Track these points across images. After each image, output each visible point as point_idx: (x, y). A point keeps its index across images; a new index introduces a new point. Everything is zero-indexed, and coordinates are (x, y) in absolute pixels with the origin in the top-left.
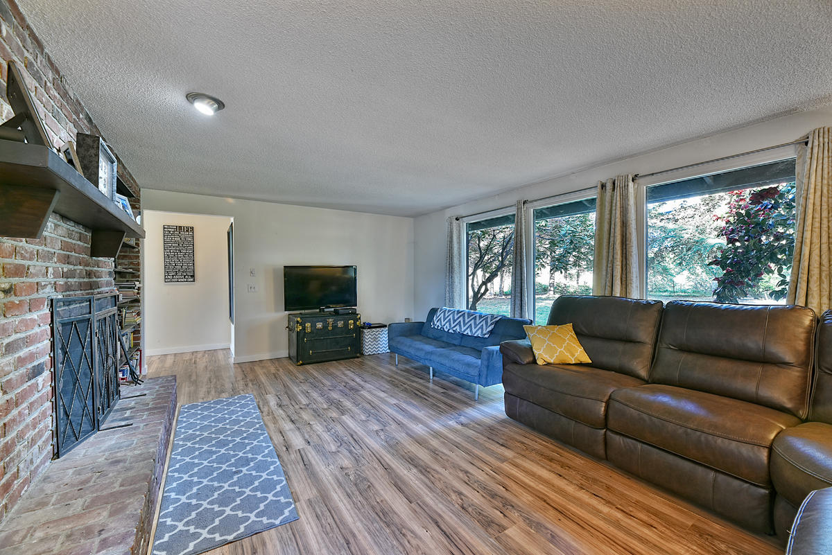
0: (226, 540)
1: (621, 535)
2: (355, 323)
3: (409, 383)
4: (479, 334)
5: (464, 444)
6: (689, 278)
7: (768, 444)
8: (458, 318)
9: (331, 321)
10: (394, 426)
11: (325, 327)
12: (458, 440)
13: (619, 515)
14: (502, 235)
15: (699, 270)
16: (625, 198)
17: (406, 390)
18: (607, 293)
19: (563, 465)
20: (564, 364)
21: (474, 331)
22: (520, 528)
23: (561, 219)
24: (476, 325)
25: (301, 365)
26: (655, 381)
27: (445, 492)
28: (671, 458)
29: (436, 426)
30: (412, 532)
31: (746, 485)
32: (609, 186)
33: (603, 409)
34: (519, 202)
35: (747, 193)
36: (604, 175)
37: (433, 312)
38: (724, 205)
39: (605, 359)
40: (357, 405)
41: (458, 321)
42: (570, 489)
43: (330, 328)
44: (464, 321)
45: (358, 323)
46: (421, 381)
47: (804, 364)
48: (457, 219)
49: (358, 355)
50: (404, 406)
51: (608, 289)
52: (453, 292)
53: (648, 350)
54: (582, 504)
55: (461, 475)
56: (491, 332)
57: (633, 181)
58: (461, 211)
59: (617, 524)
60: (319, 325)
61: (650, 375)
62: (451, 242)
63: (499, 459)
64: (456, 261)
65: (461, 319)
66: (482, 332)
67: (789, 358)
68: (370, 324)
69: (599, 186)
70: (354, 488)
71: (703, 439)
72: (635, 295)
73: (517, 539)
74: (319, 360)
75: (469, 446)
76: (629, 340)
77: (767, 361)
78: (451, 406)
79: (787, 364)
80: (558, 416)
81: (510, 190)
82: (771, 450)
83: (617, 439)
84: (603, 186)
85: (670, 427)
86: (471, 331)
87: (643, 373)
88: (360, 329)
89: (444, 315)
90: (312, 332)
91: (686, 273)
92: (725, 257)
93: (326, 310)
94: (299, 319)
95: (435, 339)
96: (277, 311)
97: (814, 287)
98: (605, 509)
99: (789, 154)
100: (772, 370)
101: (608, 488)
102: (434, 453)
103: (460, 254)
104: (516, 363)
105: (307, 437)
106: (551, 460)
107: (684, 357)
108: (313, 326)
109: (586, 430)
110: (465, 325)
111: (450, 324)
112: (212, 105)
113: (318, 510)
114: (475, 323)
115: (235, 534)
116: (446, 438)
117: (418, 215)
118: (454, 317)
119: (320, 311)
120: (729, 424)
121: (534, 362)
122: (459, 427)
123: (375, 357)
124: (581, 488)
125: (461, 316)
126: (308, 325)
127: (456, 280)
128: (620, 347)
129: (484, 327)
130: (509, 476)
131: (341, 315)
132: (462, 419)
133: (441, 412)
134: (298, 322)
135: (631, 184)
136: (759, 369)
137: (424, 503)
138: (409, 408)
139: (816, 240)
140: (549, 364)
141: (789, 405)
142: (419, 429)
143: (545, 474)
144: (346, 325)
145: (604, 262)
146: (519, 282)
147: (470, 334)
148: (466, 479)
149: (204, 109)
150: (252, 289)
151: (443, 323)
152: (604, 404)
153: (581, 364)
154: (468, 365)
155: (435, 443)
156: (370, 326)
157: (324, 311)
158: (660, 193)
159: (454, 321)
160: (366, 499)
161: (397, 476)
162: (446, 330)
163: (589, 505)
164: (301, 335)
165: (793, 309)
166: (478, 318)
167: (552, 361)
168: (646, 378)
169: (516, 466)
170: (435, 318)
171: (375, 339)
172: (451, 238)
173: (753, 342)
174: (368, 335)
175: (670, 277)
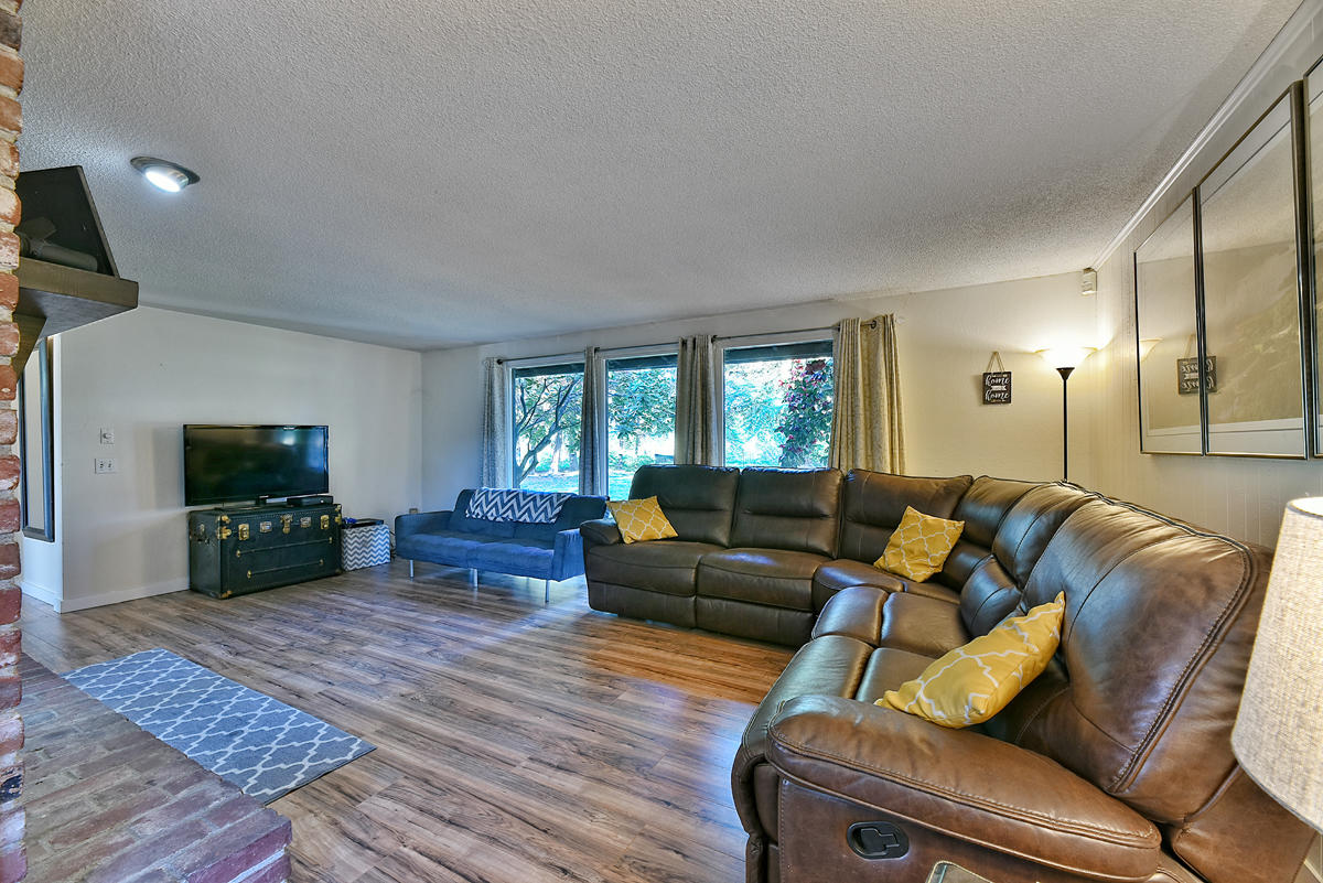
0: (286, 790)
1: (714, 676)
2: (331, 520)
3: (445, 596)
4: (542, 518)
5: (550, 643)
6: (757, 444)
7: (811, 576)
8: (509, 501)
9: (288, 517)
10: (450, 644)
11: (276, 529)
12: (542, 641)
13: (711, 664)
14: (556, 386)
15: (768, 436)
16: (705, 359)
17: (444, 605)
18: (689, 462)
19: (657, 640)
20: (651, 540)
21: (534, 515)
22: (631, 692)
23: (633, 373)
24: (536, 509)
25: (230, 597)
26: (734, 545)
27: (546, 685)
28: (749, 607)
29: (508, 634)
30: (525, 722)
31: (799, 614)
32: (690, 344)
33: (693, 575)
34: (589, 349)
35: (803, 362)
36: (684, 331)
37: (466, 495)
38: (785, 371)
39: (690, 531)
40: (379, 632)
41: (509, 504)
42: (669, 656)
43: (286, 530)
44: (518, 504)
45: (337, 519)
46: (462, 591)
47: (836, 515)
48: (499, 362)
49: (337, 571)
50: (452, 621)
51: (690, 457)
52: (494, 466)
53: (727, 518)
54: (680, 664)
55: (557, 669)
56: (558, 515)
57: (712, 341)
58: (503, 352)
59: (711, 670)
60: (265, 527)
61: (730, 538)
62: (491, 394)
63: (593, 648)
64: (498, 421)
65: (514, 501)
66: (546, 517)
67: (826, 511)
68: (353, 521)
69: (680, 343)
70: (432, 708)
71: (771, 583)
72: (714, 463)
73: (630, 700)
74: (268, 585)
75: (557, 644)
76: (712, 509)
77: (814, 515)
78: (518, 612)
79: (825, 516)
80: (650, 593)
81: (577, 332)
82: (813, 579)
83: (707, 602)
84: (684, 343)
85: (748, 578)
86: (530, 516)
87: (724, 540)
88: (339, 528)
89: (487, 498)
90: (252, 539)
91: (755, 439)
92: (788, 424)
93: (268, 501)
94: (225, 518)
95: (474, 532)
96: (160, 505)
97: (843, 451)
98: (700, 663)
99: (827, 336)
100: (817, 522)
101: (701, 649)
102: (517, 657)
103: (504, 412)
104: (601, 544)
105: (322, 678)
106: (646, 638)
107: (757, 519)
108: (254, 528)
109: (678, 600)
110: (520, 508)
111: (497, 511)
112: (181, 178)
113: (397, 736)
114: (535, 506)
115: (295, 782)
116: (525, 642)
117: (431, 351)
118: (502, 501)
119: (257, 504)
120: (788, 566)
121: (621, 541)
122: (538, 629)
123: (366, 571)
124: (677, 653)
125: (512, 498)
126: (244, 527)
127: (499, 449)
128: (704, 516)
129: (549, 510)
130: (607, 659)
131: (308, 506)
132: (537, 621)
133: (510, 619)
134: (222, 523)
135: (710, 345)
136: (807, 523)
137: (527, 699)
138: (461, 623)
139: (845, 413)
140: (636, 541)
141: (826, 549)
142: (487, 641)
143: (642, 650)
144: (316, 523)
145: (686, 426)
146: (590, 450)
147: (528, 520)
148: (565, 671)
149: (164, 182)
150: (106, 467)
151: (486, 510)
152: (694, 571)
153: (668, 539)
154: (536, 557)
155: (514, 649)
156: (354, 524)
157: (265, 503)
158: (735, 356)
159: (503, 505)
160: (455, 713)
161: (481, 686)
162: (492, 519)
163: (686, 663)
164: (231, 545)
165: (831, 470)
166: (538, 499)
167: (639, 538)
168: (727, 544)
169: (614, 650)
170: (471, 503)
171: (364, 544)
172: (491, 387)
173: (803, 501)
174: (352, 538)
175: (739, 444)
